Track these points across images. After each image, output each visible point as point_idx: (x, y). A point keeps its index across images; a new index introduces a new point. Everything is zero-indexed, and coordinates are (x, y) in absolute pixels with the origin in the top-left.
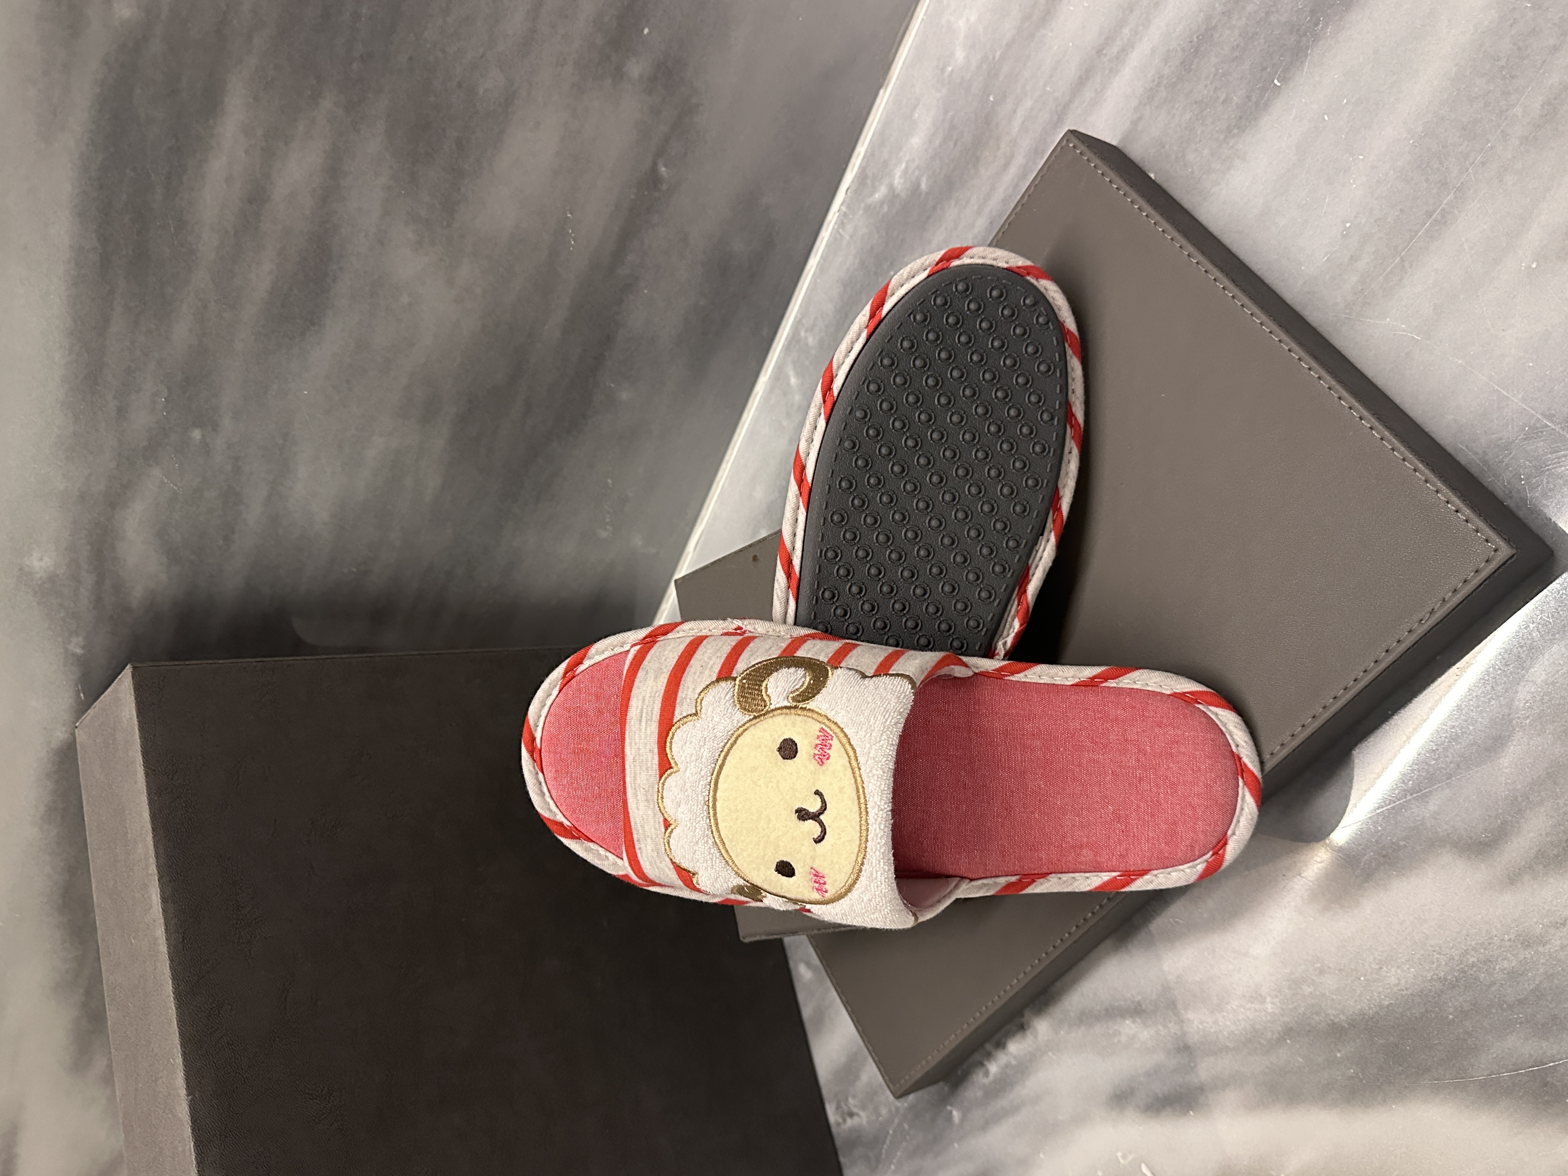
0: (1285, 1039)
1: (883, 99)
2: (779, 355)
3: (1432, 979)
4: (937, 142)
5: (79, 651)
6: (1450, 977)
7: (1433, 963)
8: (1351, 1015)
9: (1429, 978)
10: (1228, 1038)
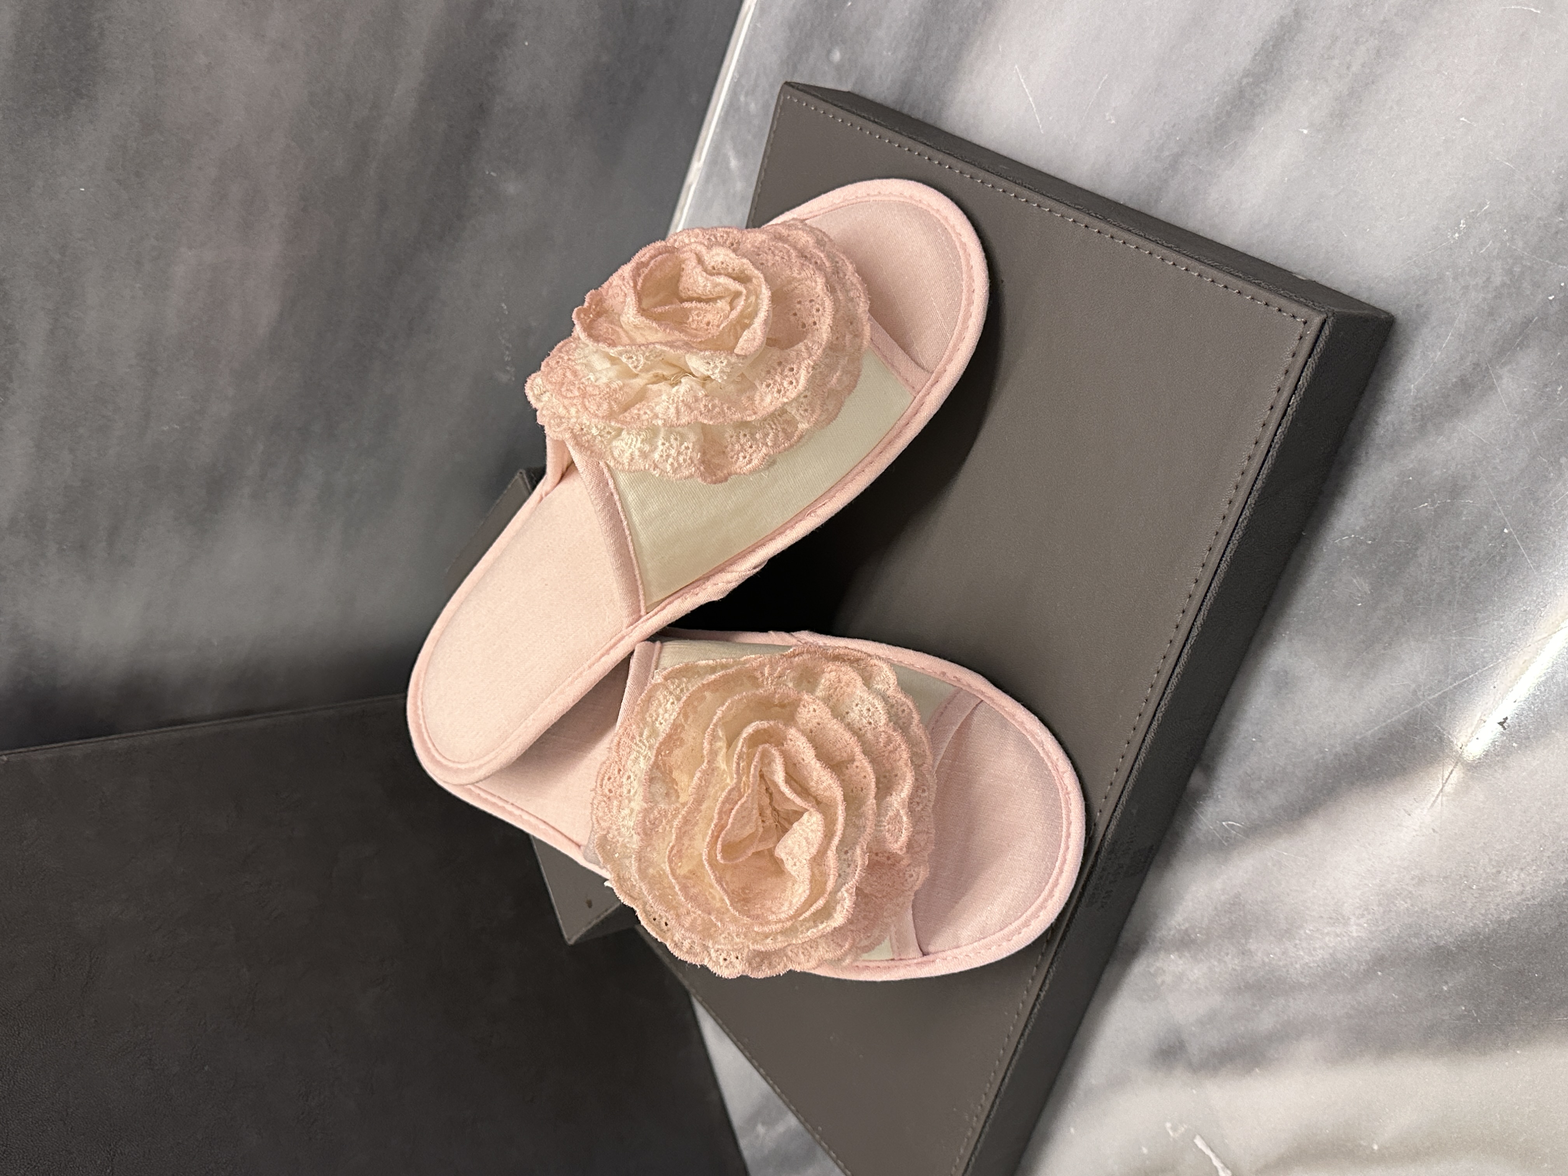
0: (1375, 972)
8: (1460, 935)
10: (1302, 973)
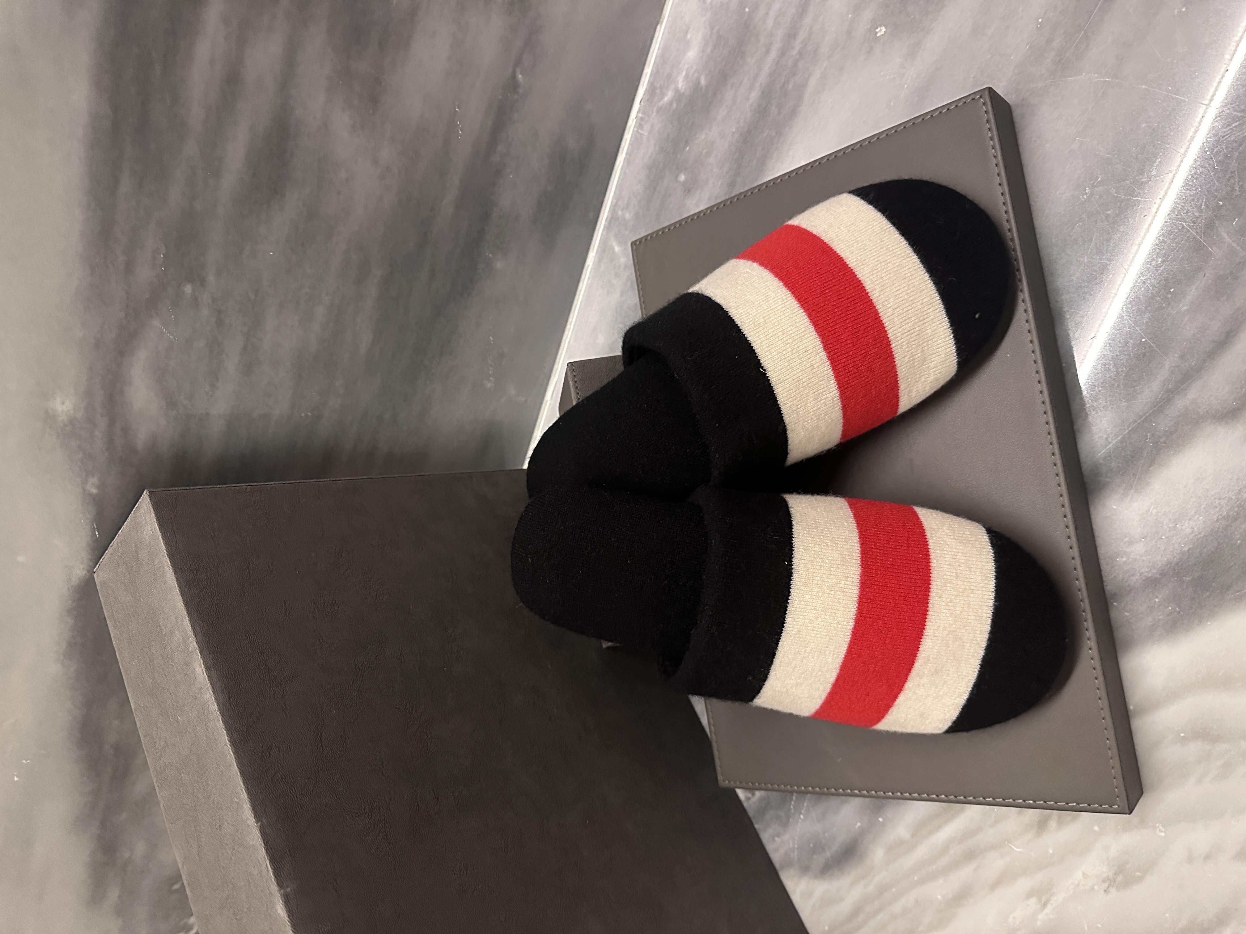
1: (660, 31)
2: (602, 234)
3: (1217, 521)
4: (709, 50)
5: (94, 491)
6: (1231, 513)
7: (1216, 507)
9: (1215, 520)
